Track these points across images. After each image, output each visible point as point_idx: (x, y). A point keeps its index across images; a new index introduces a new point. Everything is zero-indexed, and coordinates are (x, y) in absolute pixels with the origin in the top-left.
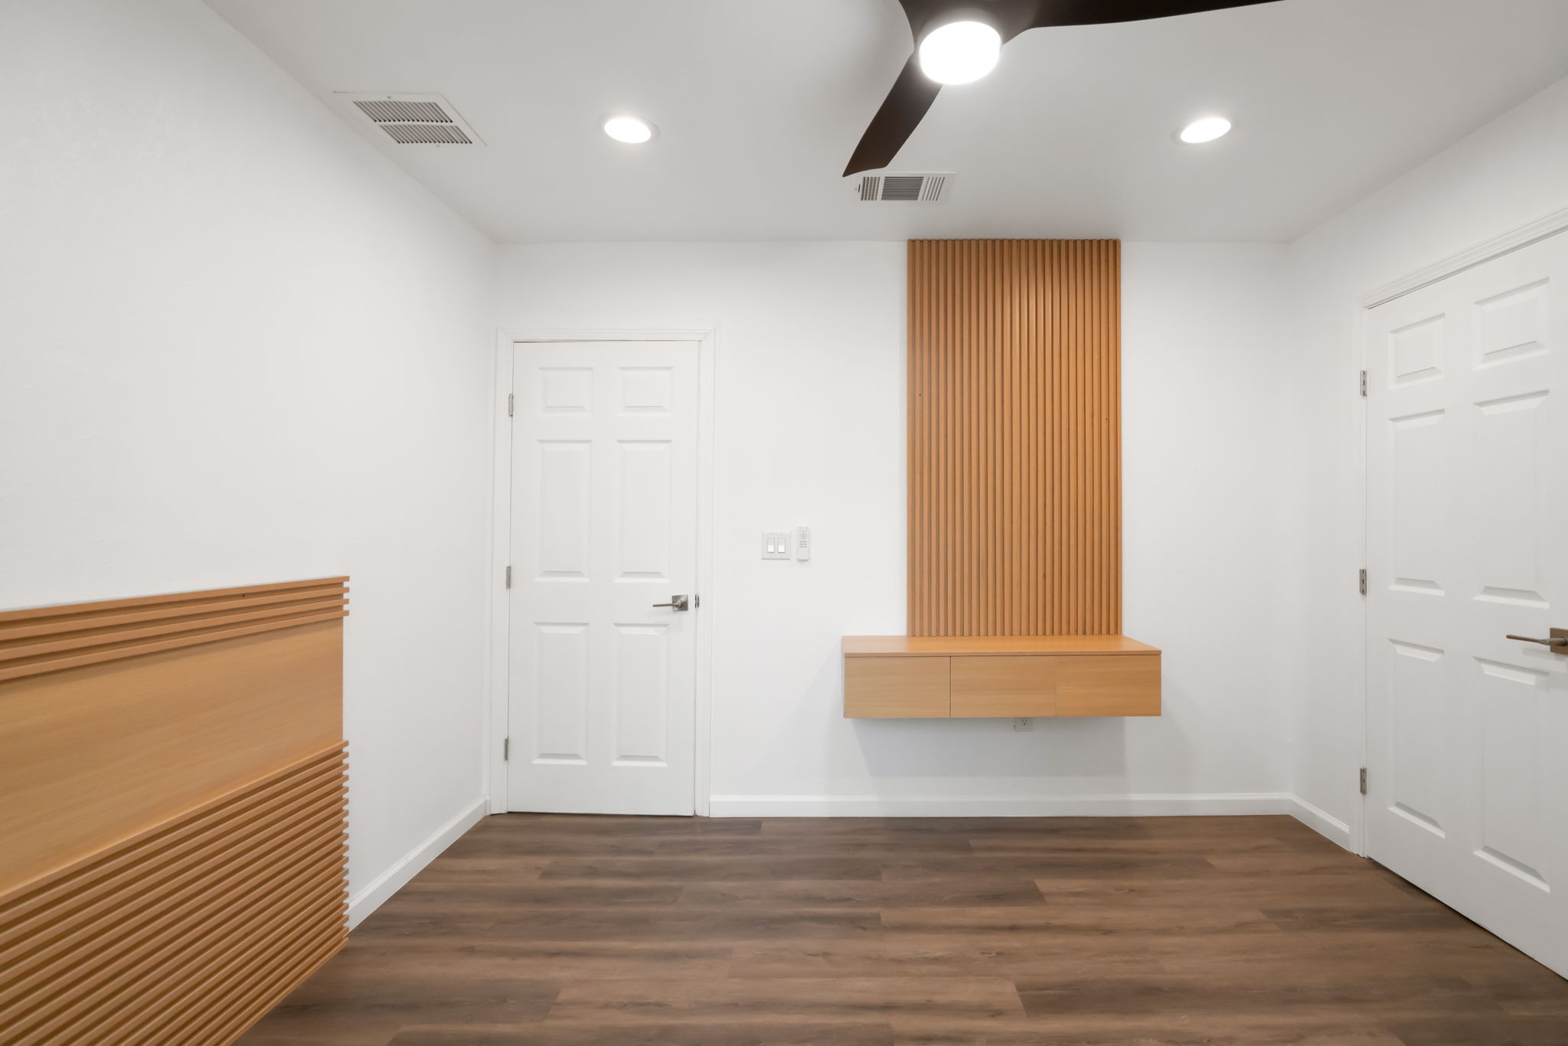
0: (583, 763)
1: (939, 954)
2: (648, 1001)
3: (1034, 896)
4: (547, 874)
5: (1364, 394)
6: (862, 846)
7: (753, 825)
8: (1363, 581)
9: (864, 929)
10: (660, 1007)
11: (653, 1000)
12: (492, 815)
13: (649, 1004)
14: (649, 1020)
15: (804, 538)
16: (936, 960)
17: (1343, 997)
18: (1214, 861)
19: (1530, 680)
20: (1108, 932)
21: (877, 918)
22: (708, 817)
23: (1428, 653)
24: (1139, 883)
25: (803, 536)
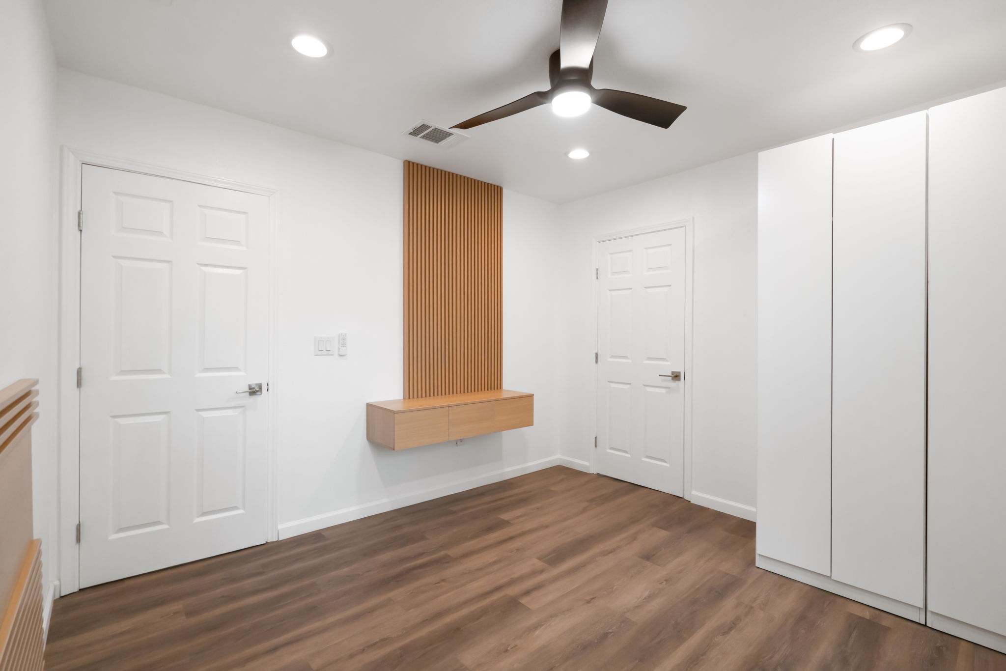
0: (165, 527)
1: (494, 559)
2: (375, 641)
3: (505, 523)
4: (190, 613)
5: (598, 278)
6: (399, 527)
7: (316, 536)
8: (597, 358)
9: (448, 562)
10: (384, 641)
11: (377, 640)
12: (61, 597)
13: (376, 643)
14: (387, 650)
15: (343, 341)
16: (495, 563)
17: (634, 521)
18: (553, 489)
19: (663, 391)
20: (547, 527)
21: (447, 556)
22: (278, 541)
23: (624, 385)
24: (538, 505)
25: (344, 339)
